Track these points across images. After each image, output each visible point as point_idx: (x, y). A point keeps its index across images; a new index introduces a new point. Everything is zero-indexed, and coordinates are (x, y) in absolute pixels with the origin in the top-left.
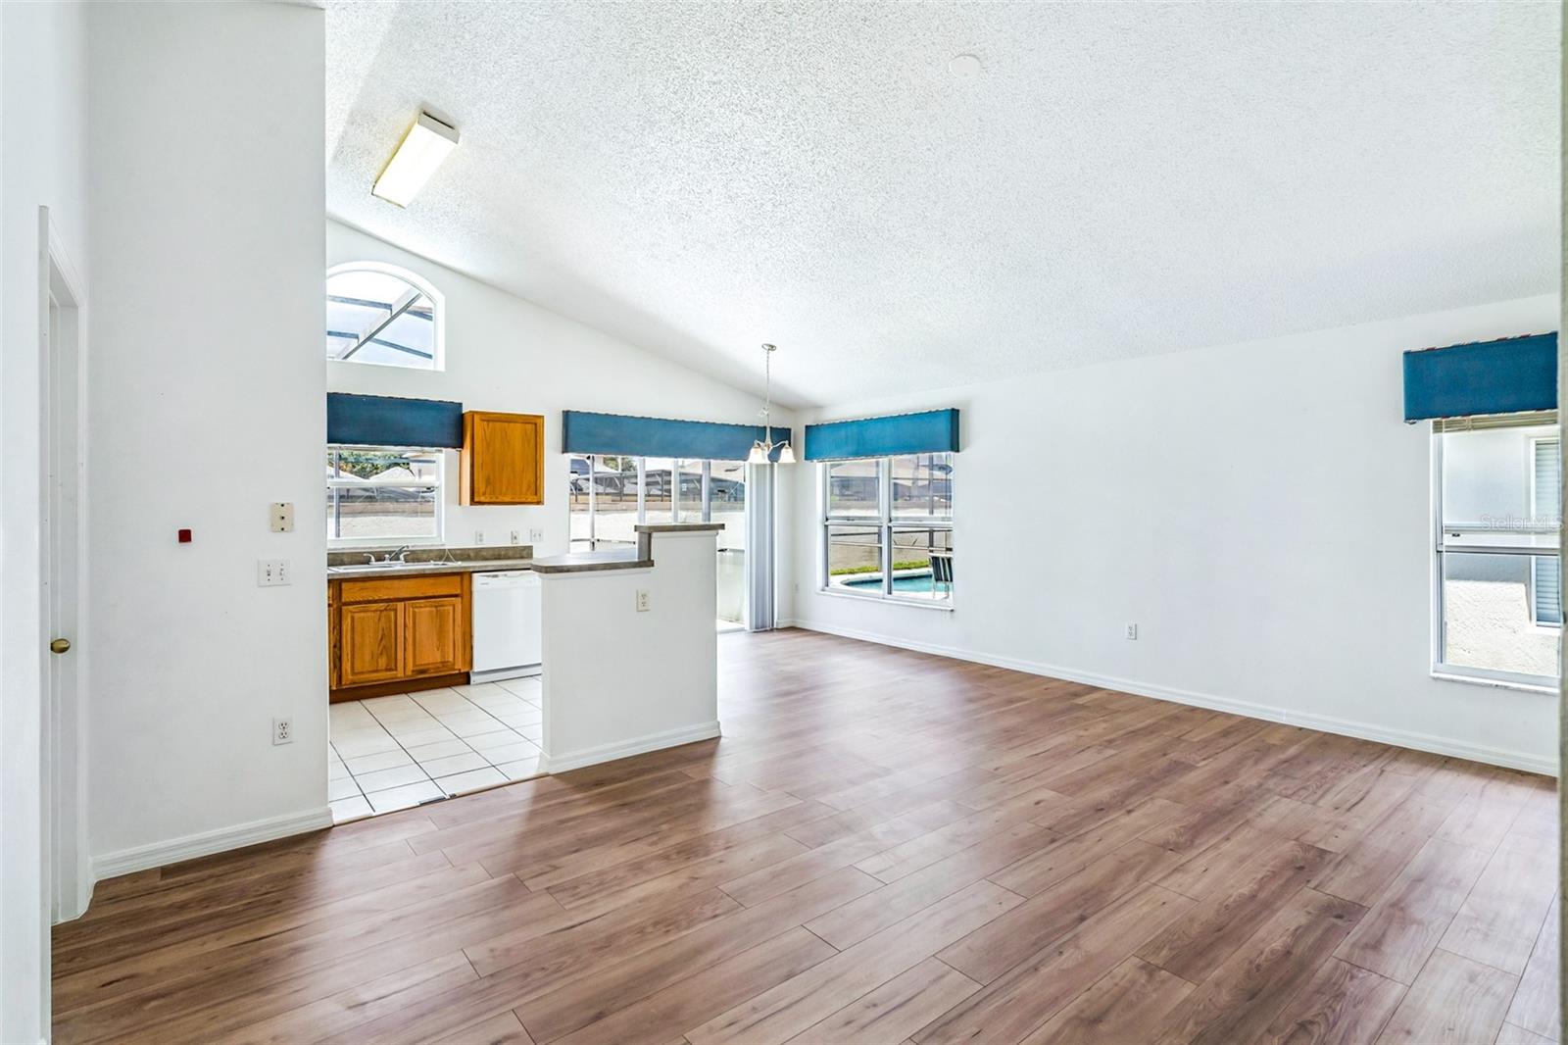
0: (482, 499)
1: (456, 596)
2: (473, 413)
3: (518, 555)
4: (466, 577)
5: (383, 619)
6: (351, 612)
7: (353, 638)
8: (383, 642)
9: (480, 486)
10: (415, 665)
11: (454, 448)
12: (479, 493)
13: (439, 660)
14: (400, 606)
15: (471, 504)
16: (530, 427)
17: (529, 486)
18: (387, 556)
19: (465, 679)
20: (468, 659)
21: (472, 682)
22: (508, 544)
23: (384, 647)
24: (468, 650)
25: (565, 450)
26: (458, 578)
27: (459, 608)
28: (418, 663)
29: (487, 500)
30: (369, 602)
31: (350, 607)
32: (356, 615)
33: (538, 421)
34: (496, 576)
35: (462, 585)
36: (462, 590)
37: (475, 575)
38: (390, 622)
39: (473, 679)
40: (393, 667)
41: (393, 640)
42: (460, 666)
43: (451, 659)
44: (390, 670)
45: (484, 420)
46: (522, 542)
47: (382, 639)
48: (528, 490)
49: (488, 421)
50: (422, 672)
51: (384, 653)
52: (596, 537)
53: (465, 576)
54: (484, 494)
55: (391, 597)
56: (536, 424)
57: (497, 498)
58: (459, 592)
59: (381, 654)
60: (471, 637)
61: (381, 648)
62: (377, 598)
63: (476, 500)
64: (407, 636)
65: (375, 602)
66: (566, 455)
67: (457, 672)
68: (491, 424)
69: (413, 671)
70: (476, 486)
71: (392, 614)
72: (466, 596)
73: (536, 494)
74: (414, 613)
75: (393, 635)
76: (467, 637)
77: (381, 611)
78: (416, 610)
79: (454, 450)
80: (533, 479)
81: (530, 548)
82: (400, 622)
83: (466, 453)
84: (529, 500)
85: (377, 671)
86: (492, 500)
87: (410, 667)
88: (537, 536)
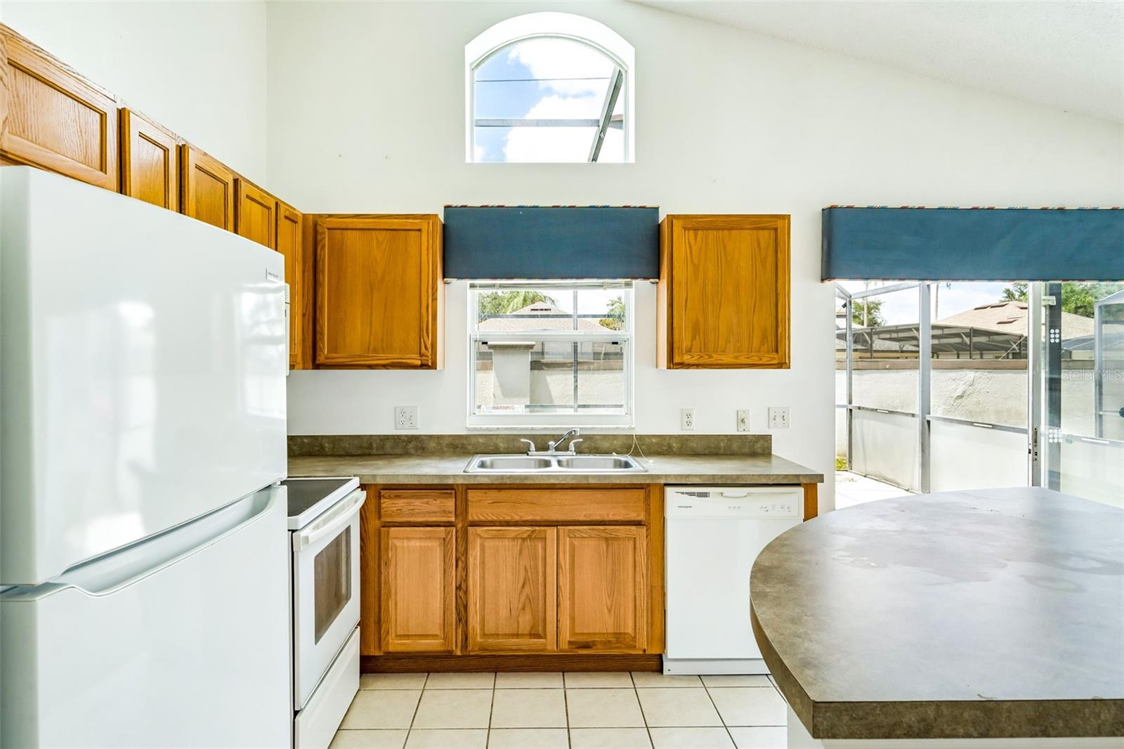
0: (687, 358)
1: (638, 524)
2: (671, 218)
3: (746, 450)
4: (655, 494)
5: (525, 552)
6: (481, 537)
7: (483, 578)
8: (527, 590)
9: (684, 338)
10: (573, 633)
11: (646, 278)
12: (680, 348)
13: (611, 630)
14: (551, 532)
15: (669, 368)
16: (765, 236)
17: (764, 337)
18: (552, 443)
19: (654, 665)
20: (658, 631)
21: (665, 672)
22: (731, 430)
23: (528, 597)
24: (658, 616)
25: (827, 275)
26: (641, 493)
27: (642, 543)
28: (577, 631)
29: (693, 361)
30: (508, 524)
31: (479, 530)
32: (488, 544)
33: (780, 223)
34: (705, 495)
35: (647, 505)
36: (648, 511)
37: (669, 490)
38: (536, 558)
39: (666, 665)
40: (541, 632)
41: (541, 588)
42: (643, 645)
43: (630, 630)
44: (537, 636)
45: (689, 229)
46: (755, 428)
47: (523, 587)
48: (762, 343)
49: (696, 229)
50: (586, 646)
51: (528, 609)
52: (855, 404)
53: (652, 491)
54: (689, 351)
55: (538, 518)
56: (776, 229)
57: (710, 357)
58: (642, 517)
59: (524, 609)
60: (664, 595)
61: (523, 599)
62: (517, 518)
63: (677, 359)
64: (561, 583)
65: (516, 524)
66: (827, 283)
67: (641, 653)
68: (700, 232)
69: (570, 643)
70: (676, 337)
71: (540, 546)
72: (655, 526)
73: (777, 351)
74: (573, 548)
75: (541, 580)
76: (657, 595)
77: (524, 539)
78: (576, 542)
79: (647, 282)
80: (770, 323)
81: (767, 439)
82: (552, 560)
83: (664, 283)
84: (764, 361)
85: (517, 635)
86: (701, 361)
87: (566, 636)
88: (779, 419)
